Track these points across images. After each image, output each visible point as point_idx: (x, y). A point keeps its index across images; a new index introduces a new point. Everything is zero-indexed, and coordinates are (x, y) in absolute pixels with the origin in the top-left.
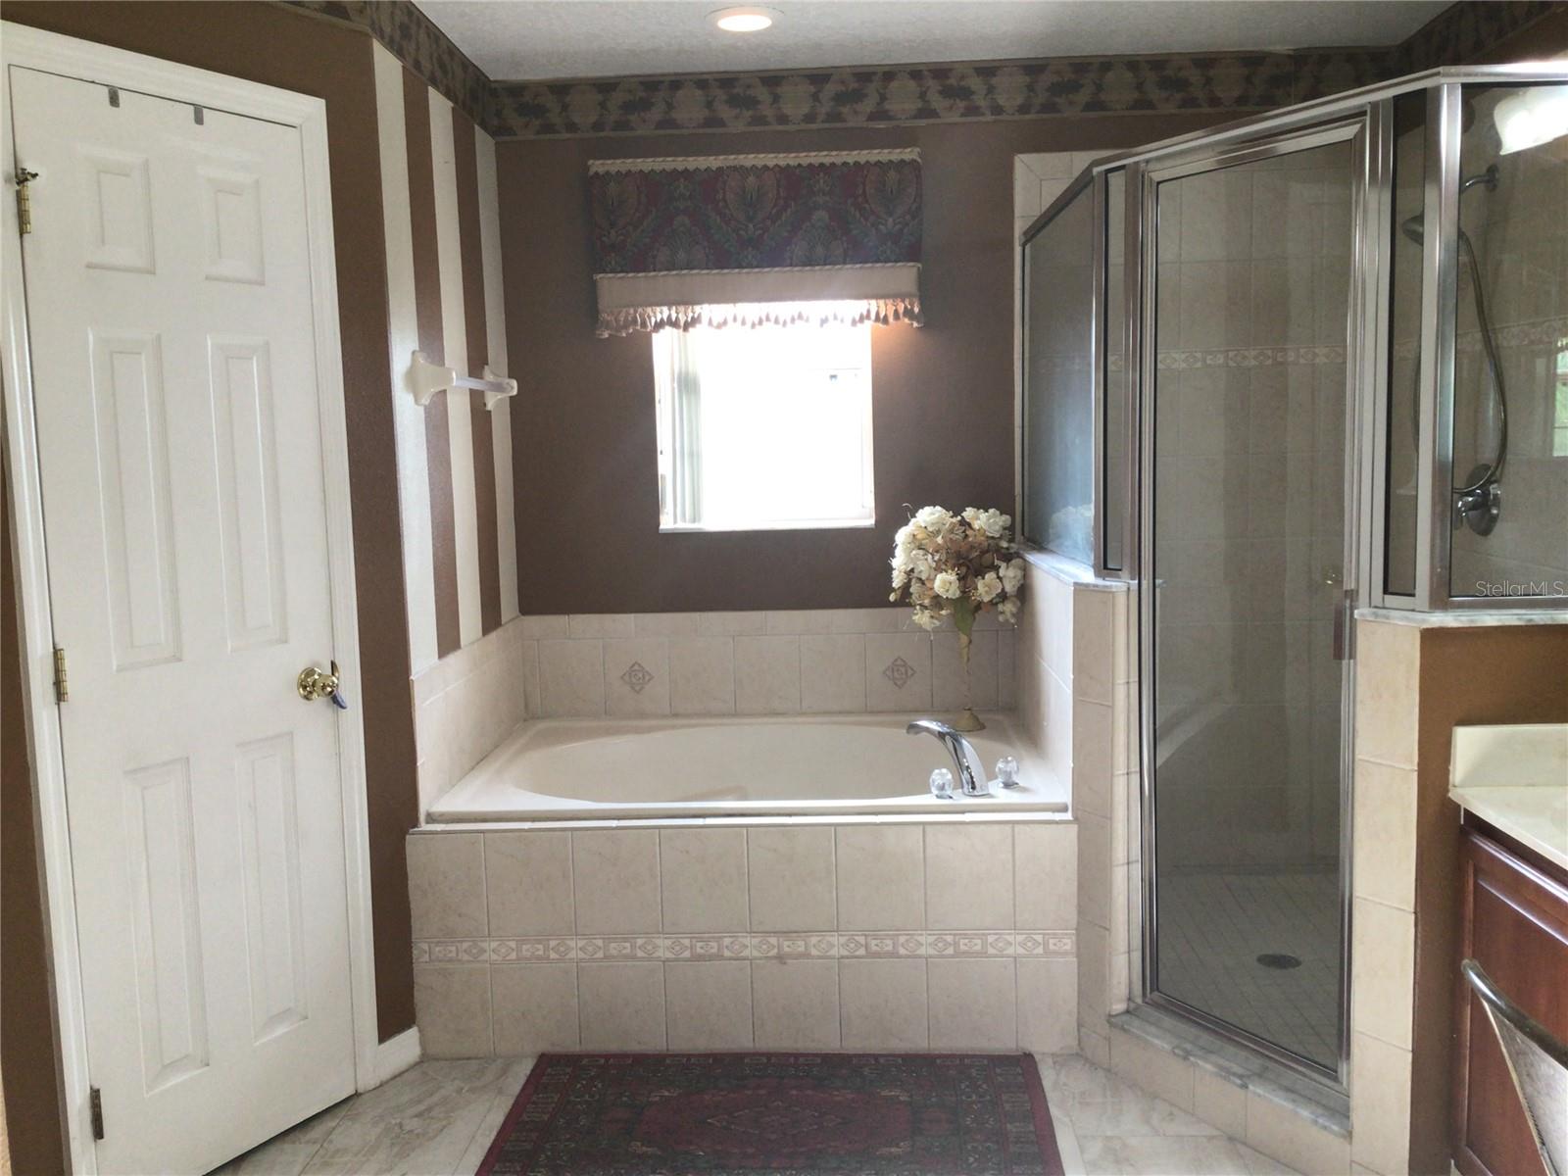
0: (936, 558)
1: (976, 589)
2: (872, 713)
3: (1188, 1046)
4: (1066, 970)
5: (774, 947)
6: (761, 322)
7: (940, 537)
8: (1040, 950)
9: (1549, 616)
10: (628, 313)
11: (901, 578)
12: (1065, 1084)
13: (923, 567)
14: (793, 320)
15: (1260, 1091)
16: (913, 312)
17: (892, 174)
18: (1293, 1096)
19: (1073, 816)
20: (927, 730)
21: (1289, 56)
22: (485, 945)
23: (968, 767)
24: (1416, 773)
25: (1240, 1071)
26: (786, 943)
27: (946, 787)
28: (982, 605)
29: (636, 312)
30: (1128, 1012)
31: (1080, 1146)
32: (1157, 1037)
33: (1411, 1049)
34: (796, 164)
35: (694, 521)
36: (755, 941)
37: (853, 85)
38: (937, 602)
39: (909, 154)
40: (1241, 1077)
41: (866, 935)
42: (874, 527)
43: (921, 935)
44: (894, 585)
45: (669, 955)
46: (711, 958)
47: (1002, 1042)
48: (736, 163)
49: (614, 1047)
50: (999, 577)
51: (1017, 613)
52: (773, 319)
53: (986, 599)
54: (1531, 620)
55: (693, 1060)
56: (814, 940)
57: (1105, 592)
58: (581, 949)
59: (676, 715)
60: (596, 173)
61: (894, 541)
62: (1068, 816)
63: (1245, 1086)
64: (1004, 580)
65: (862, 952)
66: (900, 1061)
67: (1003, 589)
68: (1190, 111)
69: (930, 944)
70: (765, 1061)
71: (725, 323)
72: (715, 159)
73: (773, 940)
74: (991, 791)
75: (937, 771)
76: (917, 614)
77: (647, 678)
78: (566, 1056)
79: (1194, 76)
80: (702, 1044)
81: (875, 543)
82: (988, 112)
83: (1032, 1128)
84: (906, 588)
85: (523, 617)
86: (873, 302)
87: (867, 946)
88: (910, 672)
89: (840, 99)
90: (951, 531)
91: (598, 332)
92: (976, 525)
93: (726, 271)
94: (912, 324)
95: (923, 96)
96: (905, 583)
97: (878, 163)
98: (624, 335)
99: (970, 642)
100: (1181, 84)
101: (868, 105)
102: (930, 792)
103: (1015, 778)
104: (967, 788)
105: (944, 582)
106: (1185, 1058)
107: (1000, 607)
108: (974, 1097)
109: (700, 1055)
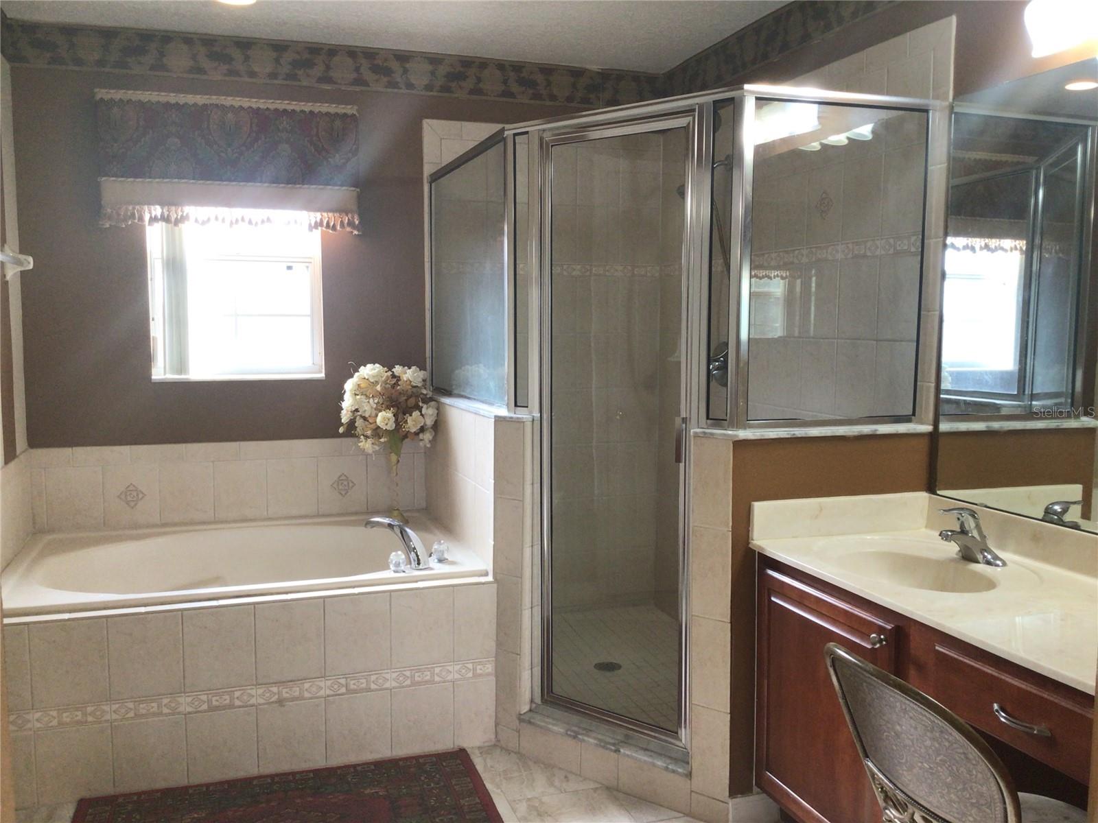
0: (376, 401)
1: (406, 422)
2: (324, 516)
3: (575, 729)
4: (488, 688)
5: (275, 694)
6: (237, 221)
7: (379, 386)
8: (470, 675)
9: (803, 432)
10: (127, 210)
11: (348, 415)
12: (492, 767)
13: (367, 407)
14: (263, 222)
15: (628, 753)
16: (354, 223)
17: (338, 123)
18: (649, 753)
19: (493, 578)
20: (378, 524)
21: (598, 73)
22: (29, 717)
23: (415, 548)
24: (731, 533)
25: (612, 741)
26: (285, 690)
27: (401, 565)
28: (408, 435)
29: (134, 208)
30: (530, 710)
31: (513, 809)
32: (553, 725)
33: (729, 711)
34: (265, 107)
35: (180, 372)
36: (260, 691)
37: (306, 56)
38: (377, 432)
39: (350, 110)
40: (614, 745)
41: (346, 678)
42: (324, 378)
43: (388, 673)
44: (343, 421)
45: (189, 709)
46: (224, 708)
47: (444, 744)
48: (217, 102)
49: (144, 786)
50: (422, 415)
51: (432, 440)
52: (247, 220)
53: (413, 430)
54: (794, 434)
55: (211, 788)
56: (307, 686)
57: (518, 422)
58: (114, 712)
59: (165, 526)
60: (102, 99)
61: (343, 388)
62: (490, 578)
63: (617, 751)
64: (425, 416)
65: (343, 690)
66: (373, 767)
67: (425, 423)
68: (538, 102)
69: (394, 680)
70: (269, 781)
71: (209, 220)
72: (201, 98)
73: (275, 689)
74: (431, 565)
75: (394, 553)
76: (362, 441)
77: (140, 496)
78: (103, 798)
79: (540, 78)
80: (217, 775)
81: (329, 391)
82: (404, 87)
83: (478, 801)
84: (352, 424)
85: (32, 451)
86: (325, 214)
87: (347, 686)
88: (351, 484)
89: (296, 64)
90: (385, 382)
91: (101, 223)
92: (405, 377)
93: (208, 182)
94: (352, 232)
95: (357, 70)
96: (351, 420)
97: (327, 114)
98: (124, 226)
99: (398, 461)
100: (532, 84)
101: (318, 71)
102: (390, 569)
103: (446, 556)
104: (414, 564)
105: (384, 418)
106: (575, 737)
107: (421, 436)
108: (432, 785)
109: (216, 784)
